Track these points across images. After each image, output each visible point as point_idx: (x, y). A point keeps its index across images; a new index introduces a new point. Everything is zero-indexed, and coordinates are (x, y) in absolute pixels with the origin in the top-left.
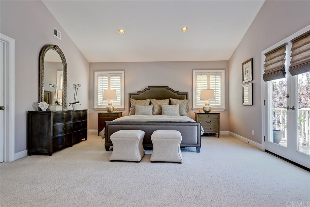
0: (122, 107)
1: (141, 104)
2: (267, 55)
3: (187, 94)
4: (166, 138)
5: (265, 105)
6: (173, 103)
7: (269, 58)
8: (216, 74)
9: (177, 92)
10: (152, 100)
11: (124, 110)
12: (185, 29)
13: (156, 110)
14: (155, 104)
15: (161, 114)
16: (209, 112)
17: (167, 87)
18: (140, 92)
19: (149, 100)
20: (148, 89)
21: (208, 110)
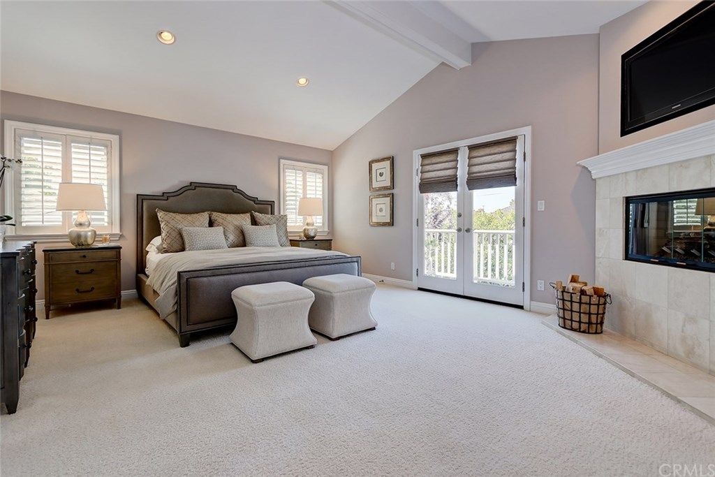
0: (114, 232)
1: (192, 224)
2: (424, 157)
3: (271, 204)
4: (356, 289)
5: (418, 225)
6: (262, 222)
7: (427, 161)
8: (316, 171)
9: (255, 200)
10: (214, 213)
11: (120, 238)
12: (302, 81)
13: (232, 238)
14: (225, 223)
15: (245, 246)
16: (314, 237)
17: (234, 188)
18: (168, 195)
19: (206, 213)
20: (190, 188)
21: (312, 235)
